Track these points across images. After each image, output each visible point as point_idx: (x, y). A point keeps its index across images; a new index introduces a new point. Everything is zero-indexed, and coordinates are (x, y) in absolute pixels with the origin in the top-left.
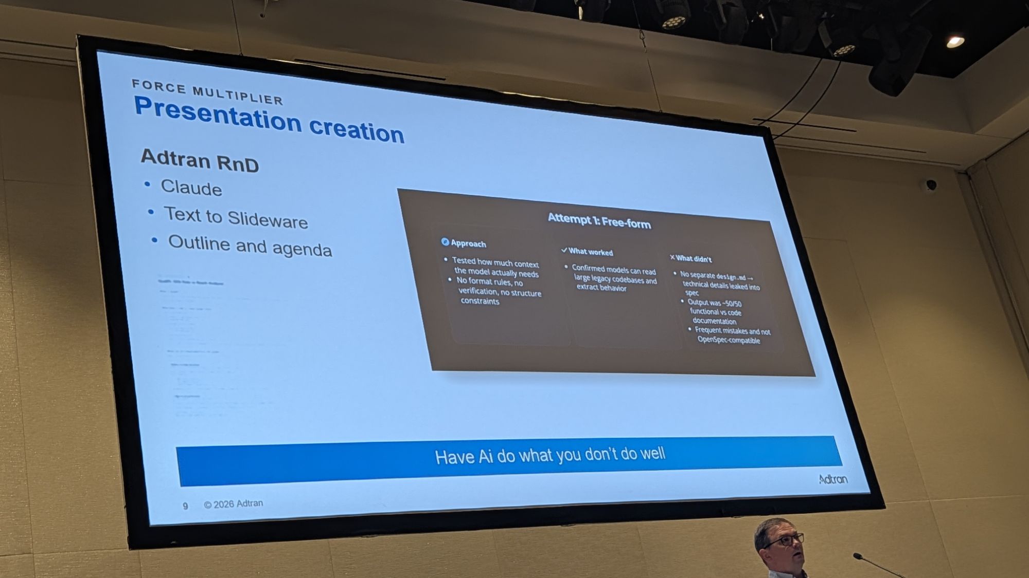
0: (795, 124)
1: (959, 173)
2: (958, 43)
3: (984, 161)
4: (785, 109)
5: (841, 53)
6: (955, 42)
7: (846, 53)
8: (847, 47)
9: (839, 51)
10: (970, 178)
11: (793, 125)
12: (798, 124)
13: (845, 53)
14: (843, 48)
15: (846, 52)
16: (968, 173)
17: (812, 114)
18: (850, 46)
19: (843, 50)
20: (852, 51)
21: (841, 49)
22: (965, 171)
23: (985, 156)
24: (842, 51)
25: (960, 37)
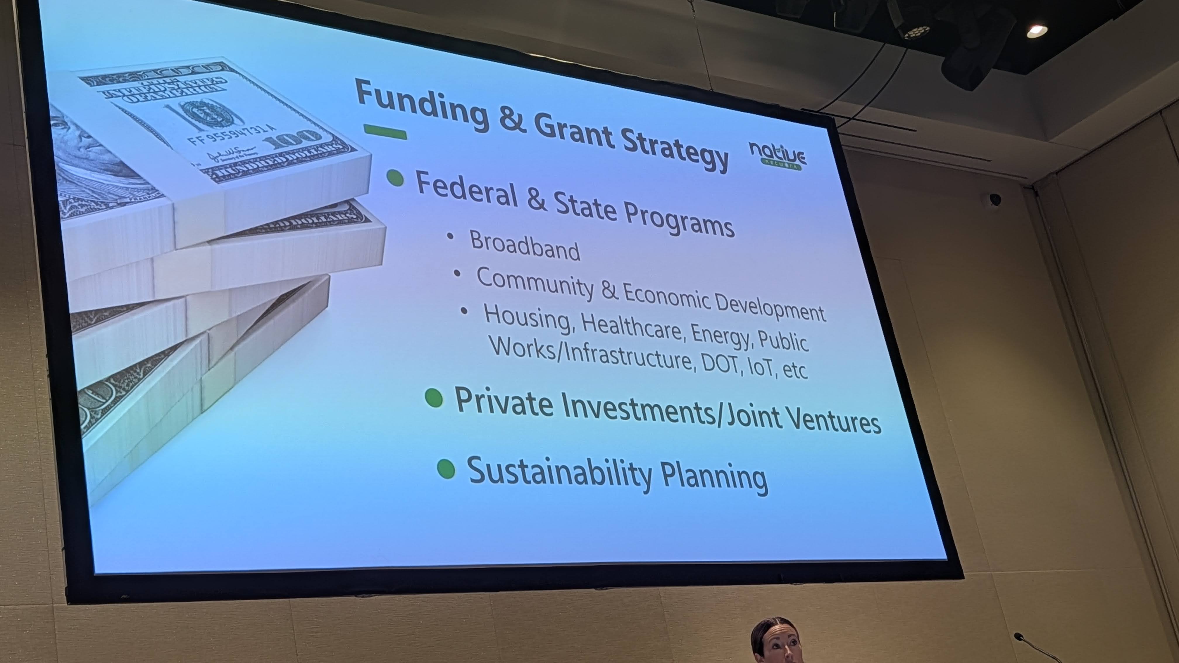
0: (850, 119)
1: (1025, 187)
2: (1039, 33)
3: (1055, 175)
4: (839, 99)
5: (914, 35)
6: (1036, 31)
7: (919, 36)
8: (921, 28)
9: (910, 33)
10: (1036, 194)
11: (846, 120)
12: (853, 118)
13: (917, 35)
14: (916, 30)
15: (919, 34)
16: (1035, 188)
17: (872, 108)
18: (924, 27)
19: (916, 32)
20: (925, 34)
21: (913, 30)
22: (1032, 185)
23: (1057, 168)
24: (914, 33)
25: (1043, 25)
